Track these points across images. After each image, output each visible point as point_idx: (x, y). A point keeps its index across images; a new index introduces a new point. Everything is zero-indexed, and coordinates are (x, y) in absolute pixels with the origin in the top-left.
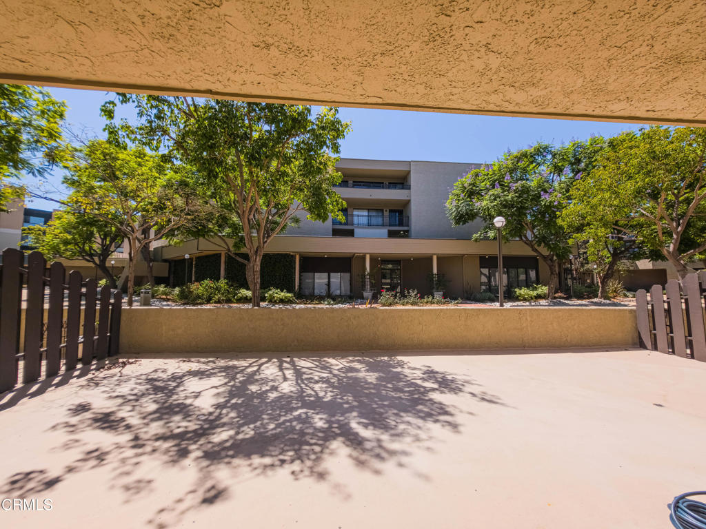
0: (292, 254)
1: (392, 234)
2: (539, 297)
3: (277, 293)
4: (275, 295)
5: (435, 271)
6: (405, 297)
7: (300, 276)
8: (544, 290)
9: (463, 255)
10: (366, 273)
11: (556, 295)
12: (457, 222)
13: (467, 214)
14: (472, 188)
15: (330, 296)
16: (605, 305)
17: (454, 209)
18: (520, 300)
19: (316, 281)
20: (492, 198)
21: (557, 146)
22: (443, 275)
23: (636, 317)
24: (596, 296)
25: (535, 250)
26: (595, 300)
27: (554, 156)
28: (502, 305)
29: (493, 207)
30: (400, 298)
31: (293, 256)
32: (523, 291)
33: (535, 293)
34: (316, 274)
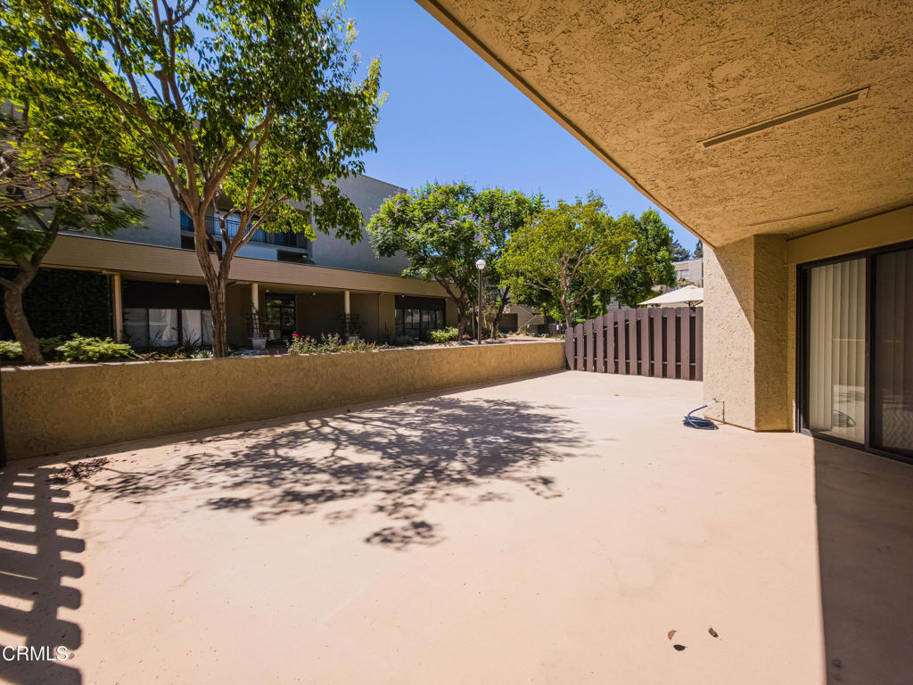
0: (104, 272)
1: (283, 257)
2: (451, 339)
3: (89, 344)
4: (88, 348)
5: (348, 311)
6: (322, 343)
7: (124, 314)
8: (454, 331)
9: (379, 293)
10: (254, 311)
11: (464, 336)
12: (382, 254)
13: (393, 245)
14: (402, 216)
15: (184, 347)
16: (492, 343)
17: (380, 238)
18: (435, 343)
19: (151, 323)
20: (430, 232)
21: (478, 191)
22: (358, 315)
23: (564, 348)
24: (489, 337)
25: (449, 292)
26: (489, 340)
27: (475, 199)
28: (480, 343)
29: (432, 243)
30: (316, 345)
31: (105, 276)
32: (438, 334)
33: (447, 335)
34: (151, 311)
